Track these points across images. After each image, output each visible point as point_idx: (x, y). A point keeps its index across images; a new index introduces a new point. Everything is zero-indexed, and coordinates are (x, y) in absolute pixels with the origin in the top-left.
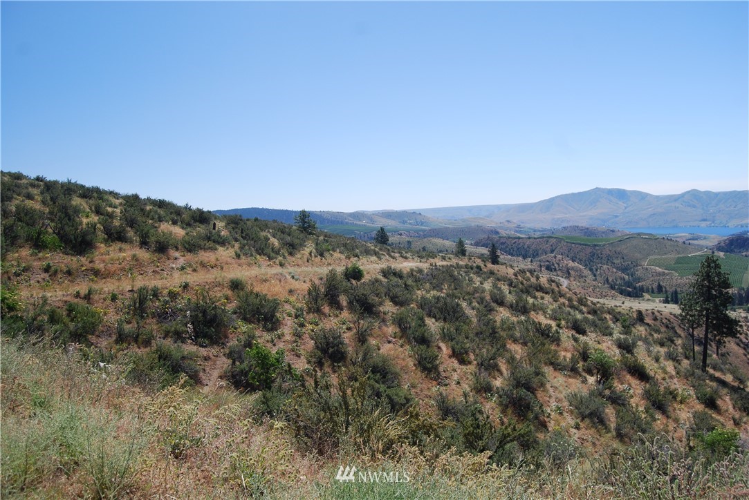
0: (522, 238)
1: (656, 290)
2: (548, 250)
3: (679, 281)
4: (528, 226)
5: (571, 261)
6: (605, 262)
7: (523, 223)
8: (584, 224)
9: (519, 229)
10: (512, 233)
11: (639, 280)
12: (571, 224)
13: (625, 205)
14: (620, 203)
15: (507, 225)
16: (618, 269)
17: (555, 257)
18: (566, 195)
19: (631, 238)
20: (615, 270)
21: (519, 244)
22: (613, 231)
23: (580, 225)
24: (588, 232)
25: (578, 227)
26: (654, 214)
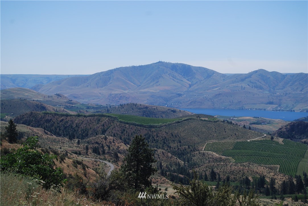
0: (71, 115)
1: (209, 177)
2: (100, 129)
3: (233, 168)
4: (81, 101)
5: (123, 144)
6: (161, 146)
7: (75, 97)
8: (144, 102)
9: (70, 104)
10: (62, 109)
11: (194, 165)
12: (130, 101)
13: (190, 83)
14: (185, 80)
15: (56, 100)
16: (174, 153)
17: (106, 139)
18: (126, 68)
19: (190, 119)
20: (170, 155)
21: (67, 122)
22: (174, 111)
23: (139, 103)
24: (147, 111)
25: (136, 105)
26: (219, 94)
